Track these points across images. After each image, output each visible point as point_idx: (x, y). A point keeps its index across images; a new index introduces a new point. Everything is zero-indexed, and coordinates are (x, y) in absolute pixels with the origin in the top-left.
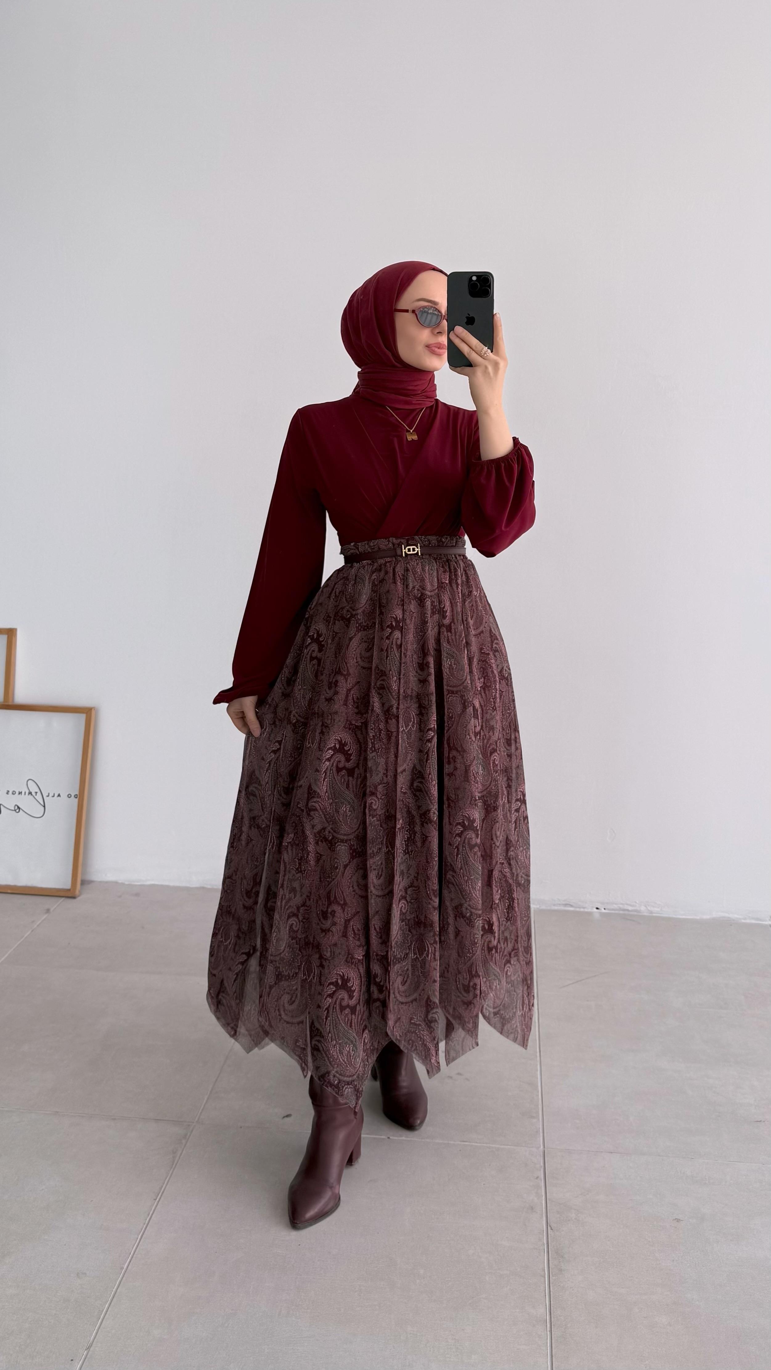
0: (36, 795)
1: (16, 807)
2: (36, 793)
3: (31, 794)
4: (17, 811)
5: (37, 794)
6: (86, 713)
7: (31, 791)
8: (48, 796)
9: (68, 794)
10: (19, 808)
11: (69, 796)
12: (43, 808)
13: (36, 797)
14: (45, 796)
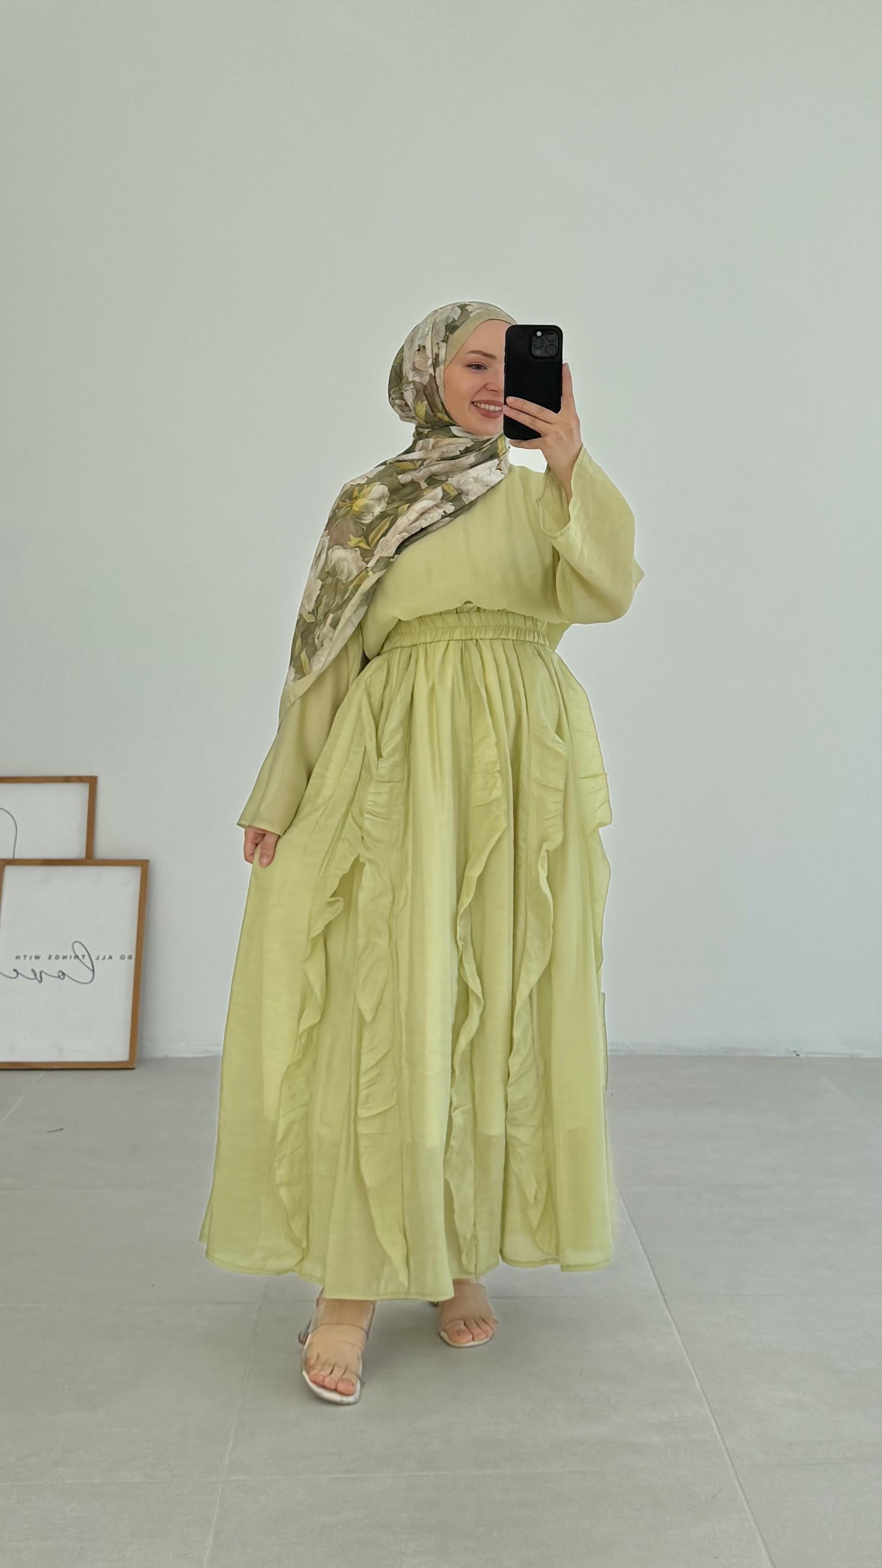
0: (83, 958)
1: (60, 974)
2: (83, 956)
3: (78, 958)
4: (62, 977)
5: (85, 958)
6: (142, 866)
7: (77, 954)
8: (97, 959)
9: (119, 956)
10: (63, 974)
11: (122, 957)
12: (91, 973)
13: (82, 960)
14: (94, 958)
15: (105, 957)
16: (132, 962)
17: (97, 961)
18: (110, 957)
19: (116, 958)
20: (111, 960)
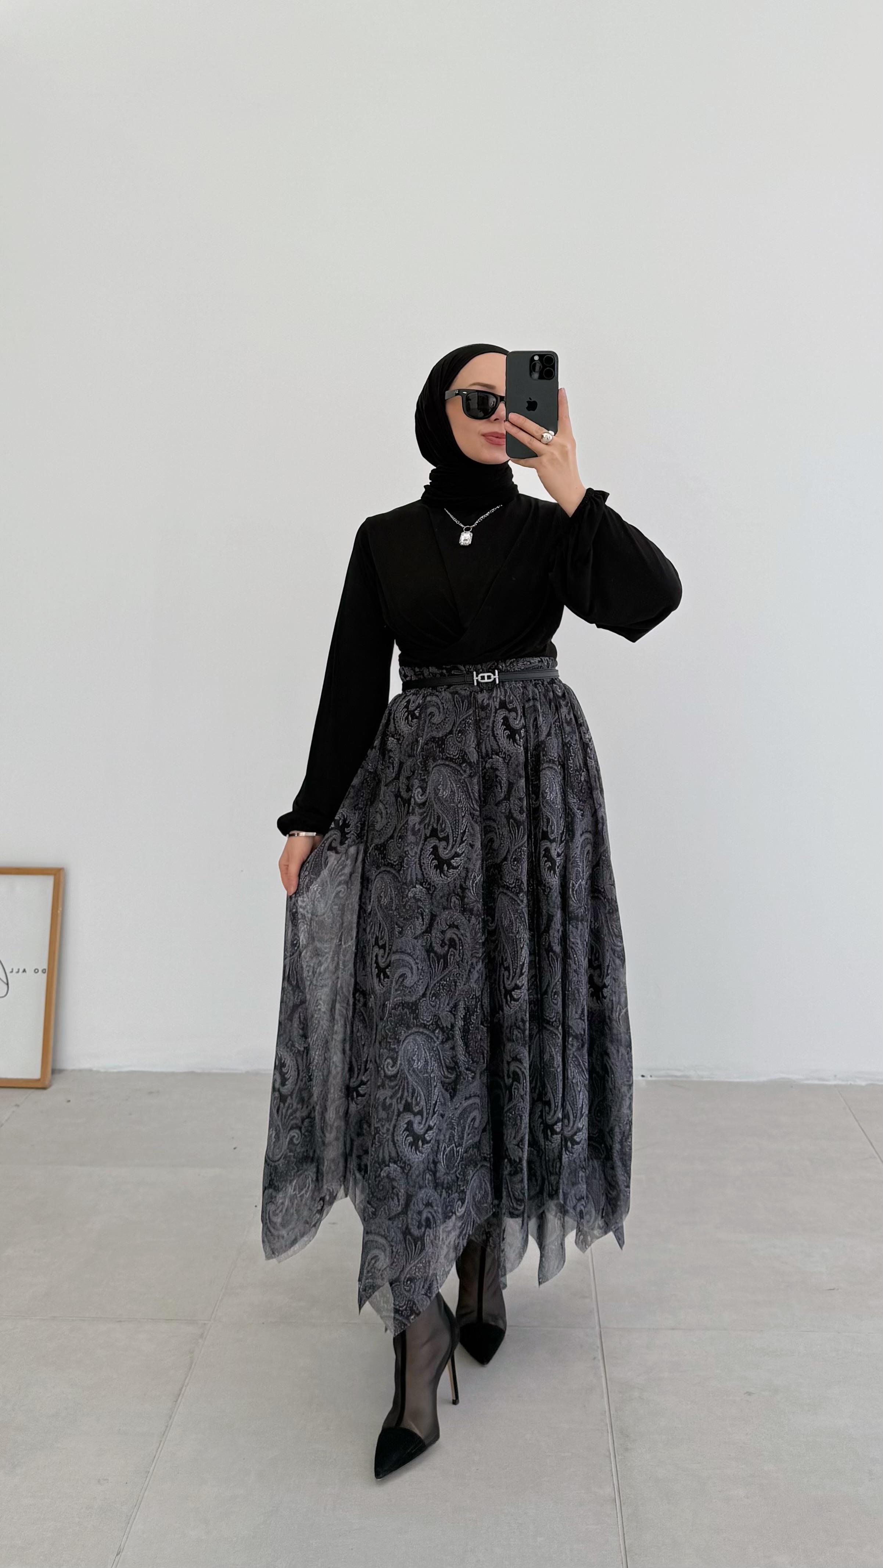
6: (55, 875)
9: (33, 970)
12: (6, 986)
14: (8, 972)
15: (19, 970)
16: (45, 975)
17: (12, 974)
18: (24, 971)
19: (30, 971)
20: (24, 973)
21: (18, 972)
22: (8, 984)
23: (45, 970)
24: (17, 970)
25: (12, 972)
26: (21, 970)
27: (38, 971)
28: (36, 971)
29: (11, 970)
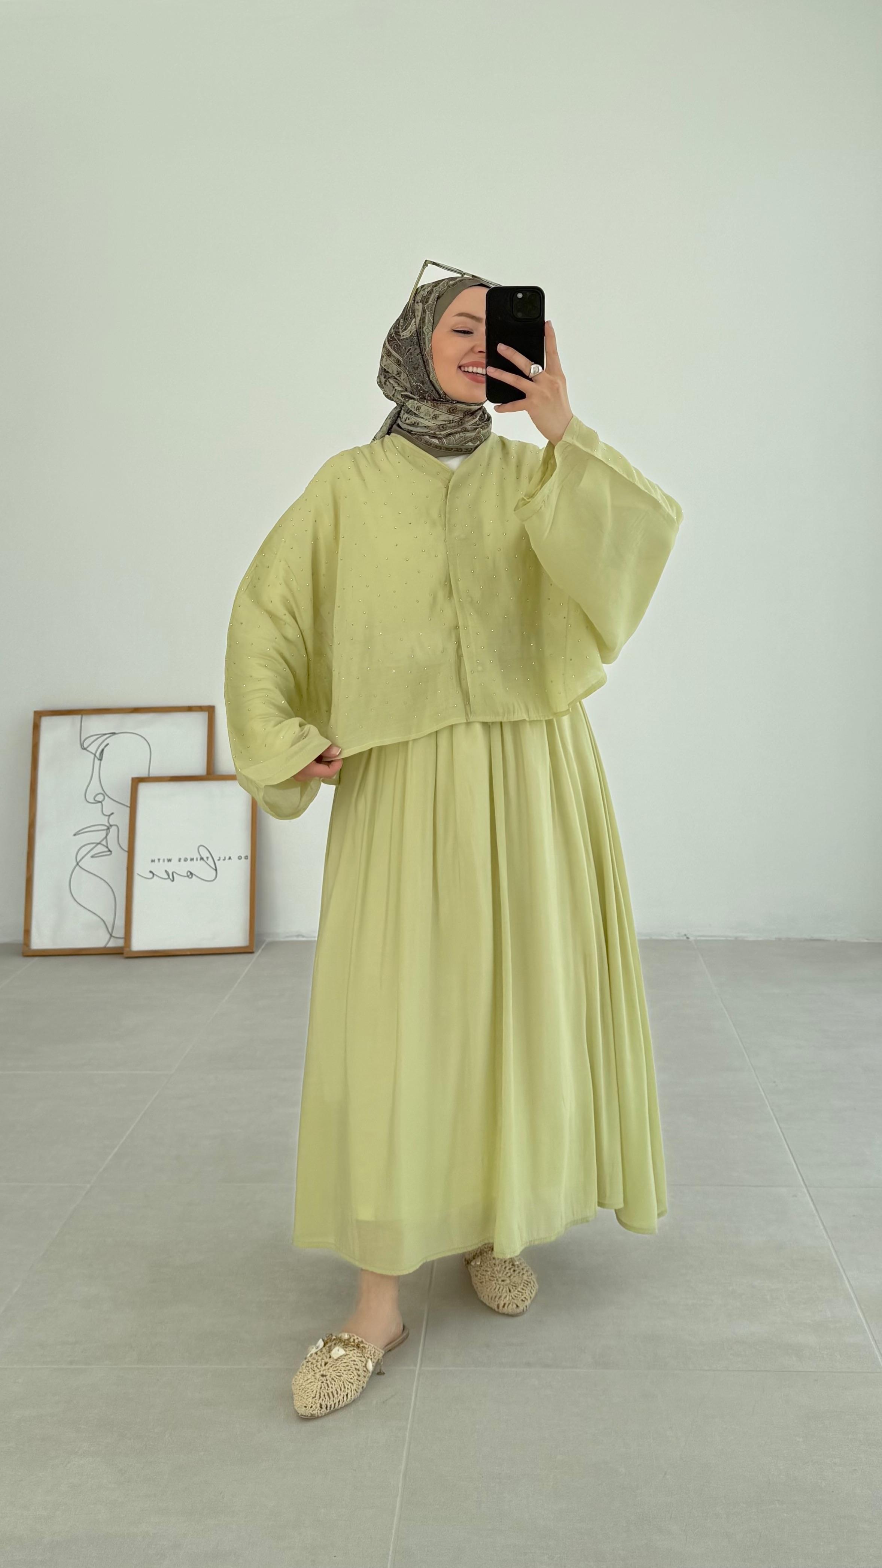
1: (189, 873)
3: (203, 860)
4: (190, 876)
5: (209, 859)
7: (203, 856)
12: (214, 872)
13: (207, 861)
14: (216, 859)
15: (225, 858)
16: (248, 861)
17: (219, 861)
18: (230, 858)
19: (235, 858)
20: (230, 860)
21: (224, 860)
22: (216, 870)
23: (247, 856)
24: (223, 858)
25: (219, 860)
26: (227, 858)
27: (241, 858)
28: (240, 858)
29: (218, 858)
